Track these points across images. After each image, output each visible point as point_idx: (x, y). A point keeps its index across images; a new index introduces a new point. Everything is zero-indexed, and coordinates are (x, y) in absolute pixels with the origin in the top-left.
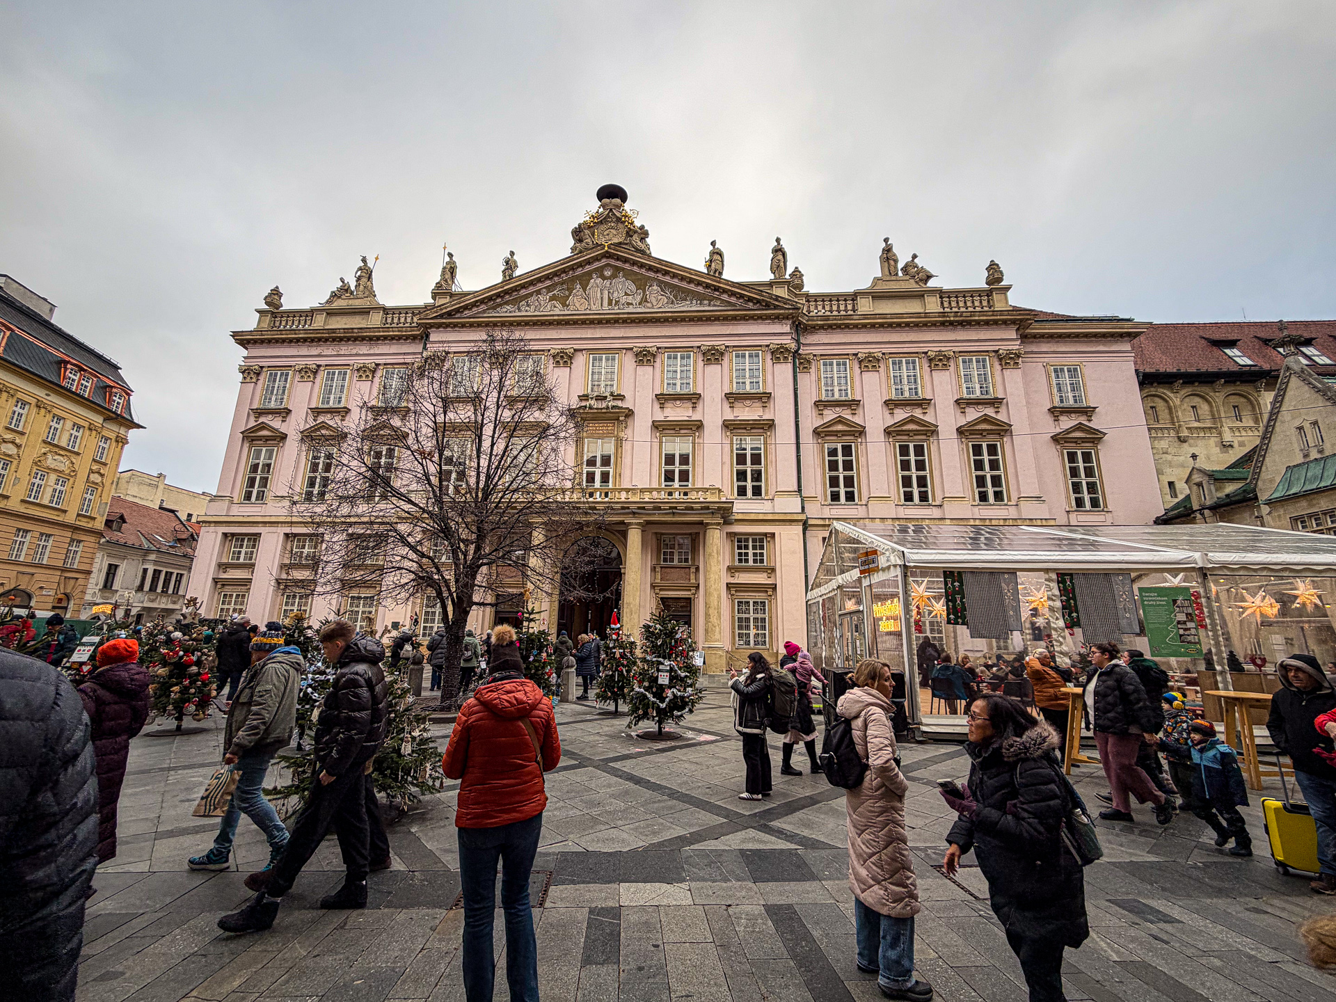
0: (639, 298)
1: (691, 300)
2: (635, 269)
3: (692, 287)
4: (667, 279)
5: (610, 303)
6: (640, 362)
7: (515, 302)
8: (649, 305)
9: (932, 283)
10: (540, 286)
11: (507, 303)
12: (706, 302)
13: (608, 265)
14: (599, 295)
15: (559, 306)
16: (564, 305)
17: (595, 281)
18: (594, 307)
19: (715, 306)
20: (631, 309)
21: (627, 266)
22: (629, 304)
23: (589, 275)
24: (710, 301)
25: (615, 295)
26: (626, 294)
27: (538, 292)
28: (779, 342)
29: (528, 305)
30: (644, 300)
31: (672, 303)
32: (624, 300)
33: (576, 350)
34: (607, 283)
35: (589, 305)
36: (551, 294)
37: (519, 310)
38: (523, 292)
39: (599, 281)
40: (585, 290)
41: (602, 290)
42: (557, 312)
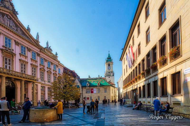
0: (16, 29)
5: (9, 26)
6: (16, 44)
9: (52, 52)
18: (6, 24)
23: (4, 14)
32: (13, 27)
35: (4, 23)
39: (7, 17)
40: (3, 18)
41: (7, 21)
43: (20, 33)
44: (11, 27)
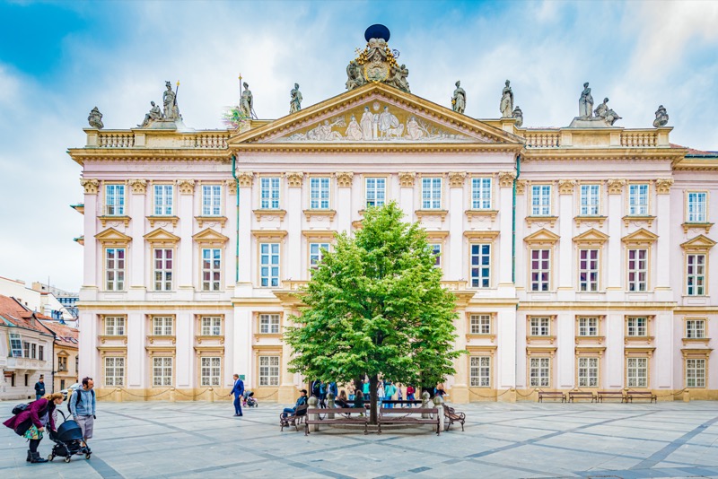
0: (401, 131)
1: (441, 134)
2: (398, 104)
3: (442, 122)
4: (423, 115)
5: (379, 135)
8: (409, 137)
10: (323, 117)
11: (298, 132)
12: (452, 136)
13: (376, 100)
14: (370, 127)
16: (344, 135)
18: (367, 138)
19: (459, 139)
20: (395, 140)
21: (392, 102)
22: (393, 135)
24: (456, 135)
25: (383, 127)
26: (391, 127)
28: (505, 170)
30: (405, 133)
31: (427, 136)
32: (390, 132)
33: (354, 174)
34: (376, 116)
35: (363, 135)
36: (332, 125)
37: (308, 138)
38: (310, 122)
39: (369, 114)
40: (359, 122)
41: (372, 123)
42: (338, 141)
43: (416, 135)
44: (385, 134)
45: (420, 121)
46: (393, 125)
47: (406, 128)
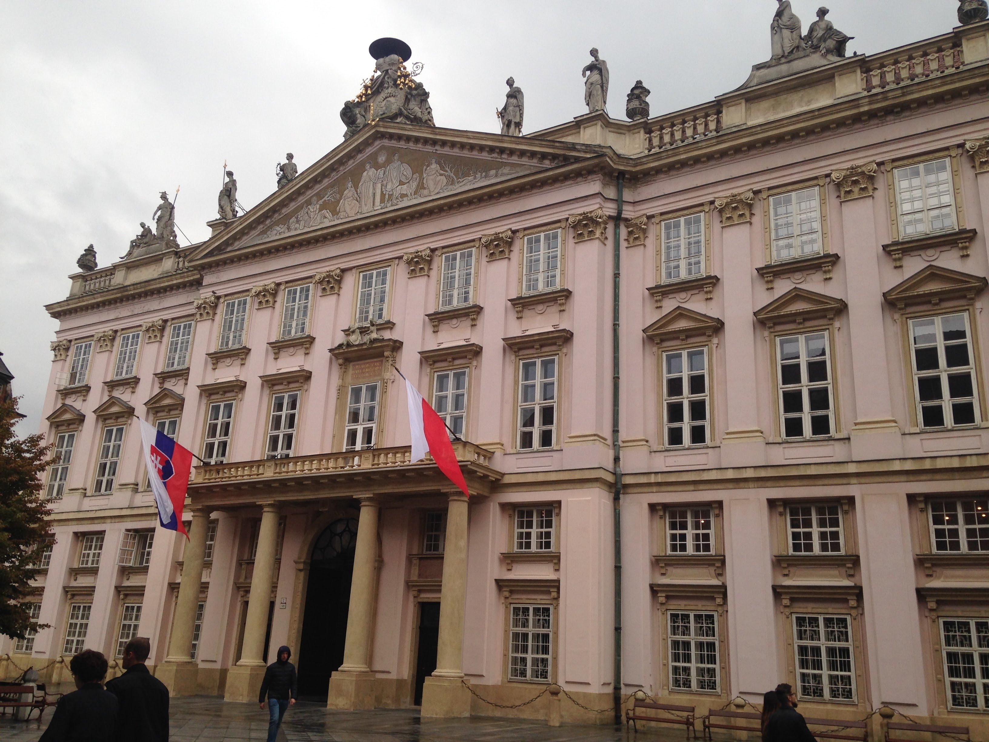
0: (414, 185)
1: (475, 173)
2: (411, 145)
3: (475, 154)
4: (446, 150)
5: (382, 201)
6: (413, 274)
7: (285, 220)
8: (426, 192)
11: (277, 223)
12: (493, 172)
13: (382, 148)
14: (371, 191)
15: (328, 214)
16: (335, 213)
17: (370, 173)
18: (365, 209)
19: (502, 175)
20: (406, 203)
21: (402, 144)
22: (403, 196)
23: (361, 168)
24: (498, 169)
25: (389, 187)
26: (401, 183)
27: (309, 203)
28: (581, 211)
29: (298, 222)
30: (421, 186)
33: (343, 271)
34: (381, 172)
35: (360, 207)
36: (321, 202)
37: (289, 229)
38: (293, 206)
39: (372, 171)
40: (356, 187)
41: (374, 184)
42: (328, 224)
43: (437, 185)
44: (390, 196)
45: (443, 161)
46: (404, 180)
47: (421, 179)
